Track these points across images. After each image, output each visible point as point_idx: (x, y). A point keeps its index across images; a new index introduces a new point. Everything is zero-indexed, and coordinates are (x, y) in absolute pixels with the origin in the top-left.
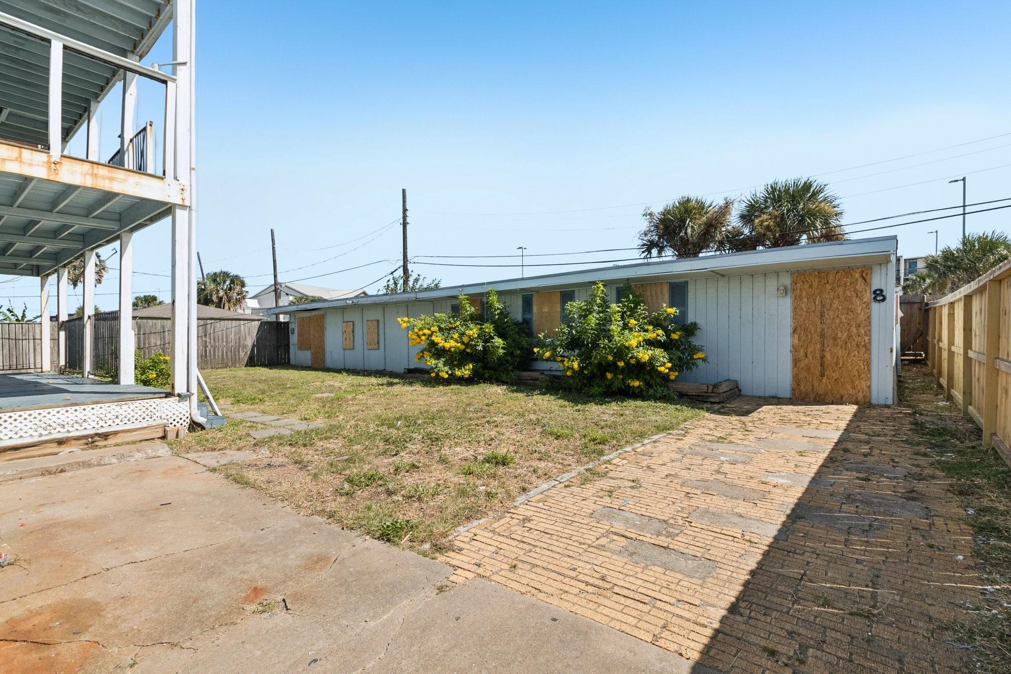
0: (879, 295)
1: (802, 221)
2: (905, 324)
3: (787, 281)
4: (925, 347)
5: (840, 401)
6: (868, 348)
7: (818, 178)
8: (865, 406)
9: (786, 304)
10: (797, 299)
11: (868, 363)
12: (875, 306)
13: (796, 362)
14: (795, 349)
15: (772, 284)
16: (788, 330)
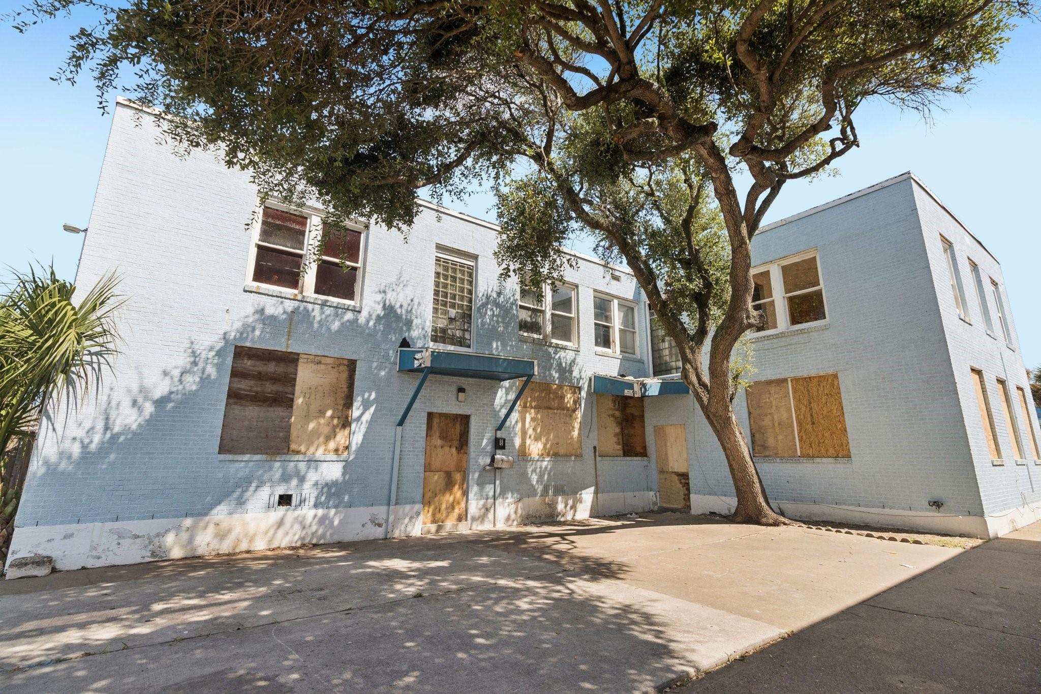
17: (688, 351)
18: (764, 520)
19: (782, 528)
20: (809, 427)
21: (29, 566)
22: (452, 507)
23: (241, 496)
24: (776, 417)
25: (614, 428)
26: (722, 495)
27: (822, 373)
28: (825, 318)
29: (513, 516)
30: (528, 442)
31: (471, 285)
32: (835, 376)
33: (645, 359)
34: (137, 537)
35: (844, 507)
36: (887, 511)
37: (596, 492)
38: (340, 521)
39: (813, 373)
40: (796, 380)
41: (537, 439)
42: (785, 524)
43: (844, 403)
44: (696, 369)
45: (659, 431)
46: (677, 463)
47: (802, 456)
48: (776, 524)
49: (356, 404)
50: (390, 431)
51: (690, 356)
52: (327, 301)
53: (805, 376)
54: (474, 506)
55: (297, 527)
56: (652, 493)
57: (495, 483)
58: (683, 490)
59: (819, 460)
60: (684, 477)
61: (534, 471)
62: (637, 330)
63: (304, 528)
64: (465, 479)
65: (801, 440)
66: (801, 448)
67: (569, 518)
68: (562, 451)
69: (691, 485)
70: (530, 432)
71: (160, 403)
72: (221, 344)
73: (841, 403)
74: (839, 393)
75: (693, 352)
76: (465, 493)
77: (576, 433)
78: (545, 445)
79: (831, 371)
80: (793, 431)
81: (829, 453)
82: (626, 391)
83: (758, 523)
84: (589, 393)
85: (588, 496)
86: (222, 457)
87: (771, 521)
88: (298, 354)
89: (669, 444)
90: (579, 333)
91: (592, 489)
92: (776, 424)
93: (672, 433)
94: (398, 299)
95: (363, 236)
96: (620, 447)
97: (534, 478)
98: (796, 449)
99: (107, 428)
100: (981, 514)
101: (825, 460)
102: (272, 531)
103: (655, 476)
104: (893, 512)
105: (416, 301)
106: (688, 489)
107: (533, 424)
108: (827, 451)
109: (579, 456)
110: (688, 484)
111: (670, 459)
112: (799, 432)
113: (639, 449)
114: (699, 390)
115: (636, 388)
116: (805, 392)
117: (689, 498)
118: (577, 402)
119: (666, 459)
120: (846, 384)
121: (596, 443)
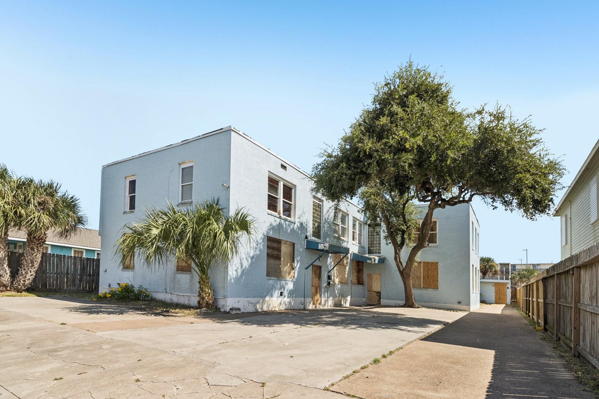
0: (508, 288)
1: (490, 267)
2: (512, 292)
3: (494, 284)
4: (516, 298)
5: (503, 304)
6: (506, 296)
7: (492, 257)
8: (507, 305)
9: (494, 288)
10: (496, 287)
11: (506, 298)
12: (507, 289)
13: (496, 298)
14: (495, 295)
15: (491, 284)
16: (494, 293)
17: (398, 250)
18: (414, 306)
19: (420, 309)
20: (426, 278)
21: (237, 310)
22: (317, 301)
23: (272, 293)
24: (416, 274)
25: (356, 274)
26: (393, 300)
27: (433, 262)
28: (436, 243)
29: (332, 305)
30: (335, 278)
31: (320, 213)
32: (437, 263)
33: (365, 246)
34: (252, 303)
35: (434, 303)
36: (446, 305)
37: (351, 297)
38: (294, 304)
39: (430, 261)
40: (424, 263)
41: (337, 277)
42: (421, 308)
43: (439, 272)
44: (399, 257)
45: (370, 276)
46: (376, 287)
47: (423, 287)
48: (418, 308)
49: (296, 261)
50: (304, 271)
51: (398, 252)
52: (287, 219)
53: (428, 262)
54: (323, 300)
55: (284, 305)
56: (364, 299)
57: (328, 292)
58: (377, 298)
59: (428, 289)
60: (379, 294)
61: (337, 289)
62: (362, 234)
63: (286, 305)
64: (320, 290)
65: (423, 282)
66: (423, 285)
67: (345, 306)
68: (343, 282)
69: (381, 296)
70: (336, 274)
71: (252, 258)
72: (263, 237)
73: (438, 272)
74: (438, 269)
75: (399, 251)
76: (321, 296)
77: (346, 276)
78: (339, 279)
79: (436, 261)
80: (421, 280)
81: (432, 287)
82: (368, 261)
83: (412, 307)
84: (350, 259)
85: (349, 298)
86: (268, 278)
87: (417, 307)
88: (281, 240)
89: (373, 281)
90: (348, 235)
91: (350, 296)
92: (416, 277)
93: (375, 277)
94: (303, 220)
95: (293, 190)
96: (357, 281)
97: (337, 292)
98: (421, 285)
99: (242, 267)
100: (469, 305)
101: (430, 289)
102: (279, 306)
103: (366, 293)
104: (448, 305)
105: (308, 221)
106: (380, 298)
107: (336, 271)
108: (431, 286)
109: (347, 284)
110: (380, 296)
111: (373, 286)
112: (423, 280)
113: (361, 282)
114: (399, 264)
115: (373, 260)
116: (427, 267)
117: (380, 301)
118: (347, 263)
119: (371, 286)
120: (440, 266)
121: (351, 279)
